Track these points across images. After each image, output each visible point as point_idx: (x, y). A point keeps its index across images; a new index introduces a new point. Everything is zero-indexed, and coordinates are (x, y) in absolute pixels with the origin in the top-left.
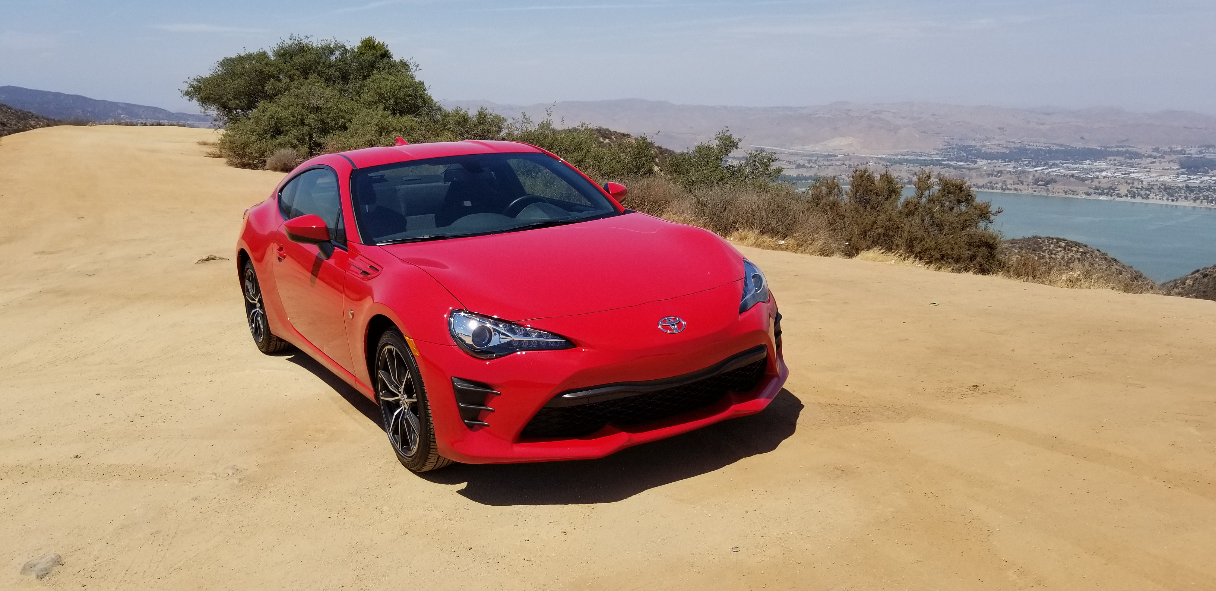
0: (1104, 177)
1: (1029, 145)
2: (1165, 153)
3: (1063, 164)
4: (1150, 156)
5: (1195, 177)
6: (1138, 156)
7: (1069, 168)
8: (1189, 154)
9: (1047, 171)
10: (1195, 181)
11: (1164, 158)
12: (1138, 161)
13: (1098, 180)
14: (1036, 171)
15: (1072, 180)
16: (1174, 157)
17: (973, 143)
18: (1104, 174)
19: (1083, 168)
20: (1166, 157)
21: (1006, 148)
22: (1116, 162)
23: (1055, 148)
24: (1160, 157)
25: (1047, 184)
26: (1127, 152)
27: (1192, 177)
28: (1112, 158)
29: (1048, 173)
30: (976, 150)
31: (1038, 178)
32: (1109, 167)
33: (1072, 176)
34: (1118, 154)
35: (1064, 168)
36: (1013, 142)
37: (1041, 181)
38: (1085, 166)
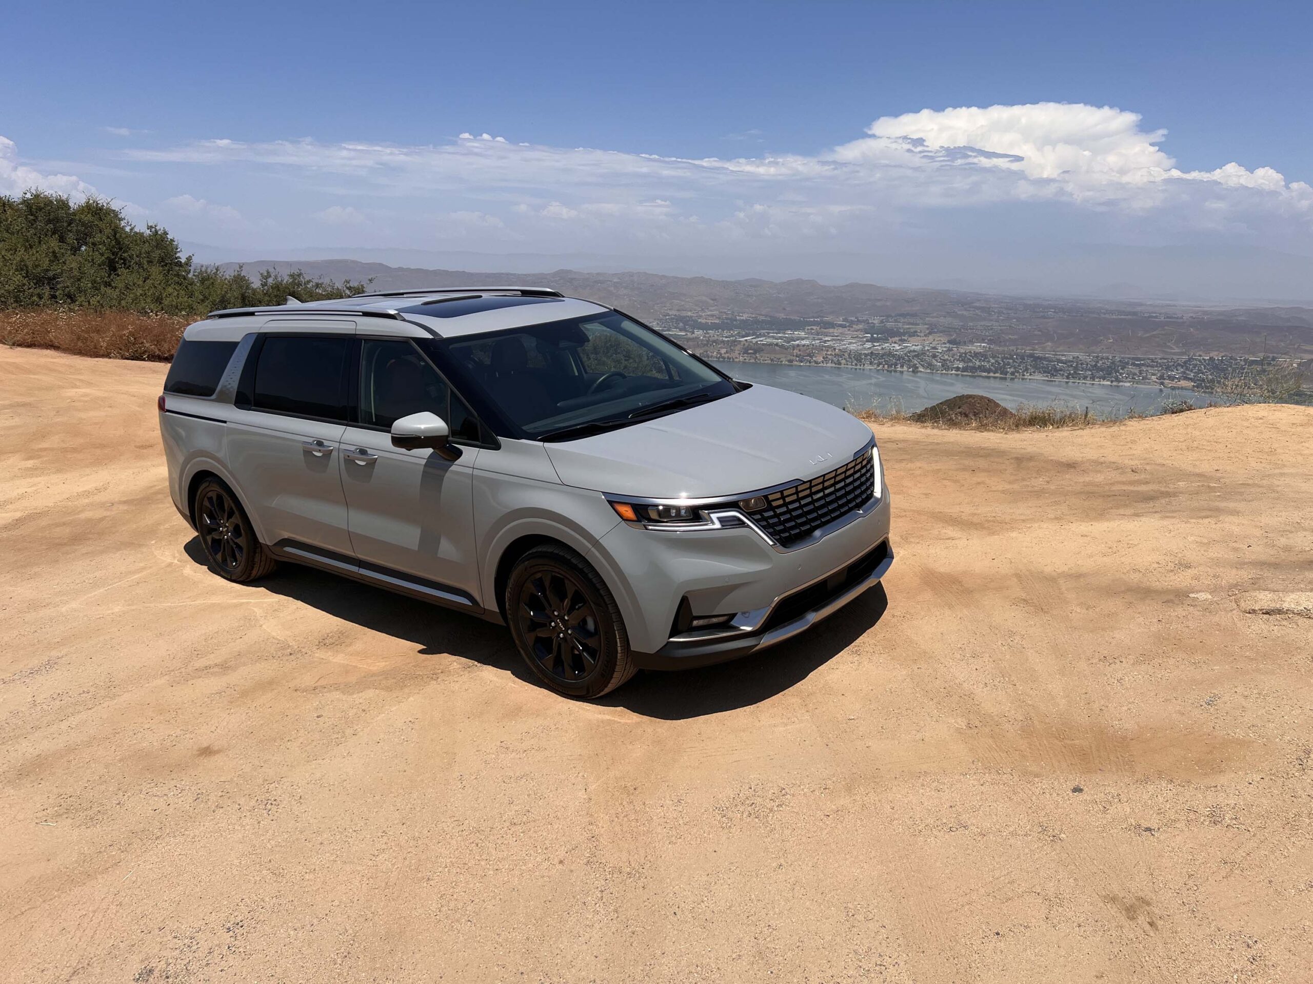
0: (804, 346)
1: (739, 316)
2: (852, 322)
3: (768, 333)
4: (841, 326)
5: (878, 344)
6: (832, 325)
7: (773, 337)
8: (872, 323)
9: (754, 341)
10: (878, 347)
11: (852, 327)
12: (831, 330)
13: (798, 348)
14: (746, 340)
15: (777, 348)
16: (861, 326)
17: (689, 314)
18: (804, 342)
19: (786, 337)
20: (854, 326)
21: (719, 318)
22: (813, 331)
23: (761, 318)
24: (849, 326)
25: (755, 353)
26: (822, 322)
27: (875, 344)
28: (809, 328)
29: (757, 342)
30: (692, 320)
31: (748, 347)
32: (807, 336)
33: (777, 345)
34: (815, 323)
35: (769, 337)
36: (725, 313)
37: (751, 350)
38: (787, 335)
